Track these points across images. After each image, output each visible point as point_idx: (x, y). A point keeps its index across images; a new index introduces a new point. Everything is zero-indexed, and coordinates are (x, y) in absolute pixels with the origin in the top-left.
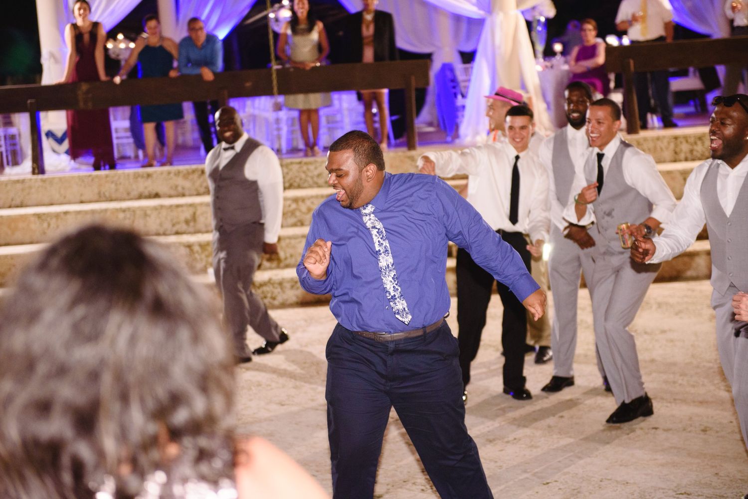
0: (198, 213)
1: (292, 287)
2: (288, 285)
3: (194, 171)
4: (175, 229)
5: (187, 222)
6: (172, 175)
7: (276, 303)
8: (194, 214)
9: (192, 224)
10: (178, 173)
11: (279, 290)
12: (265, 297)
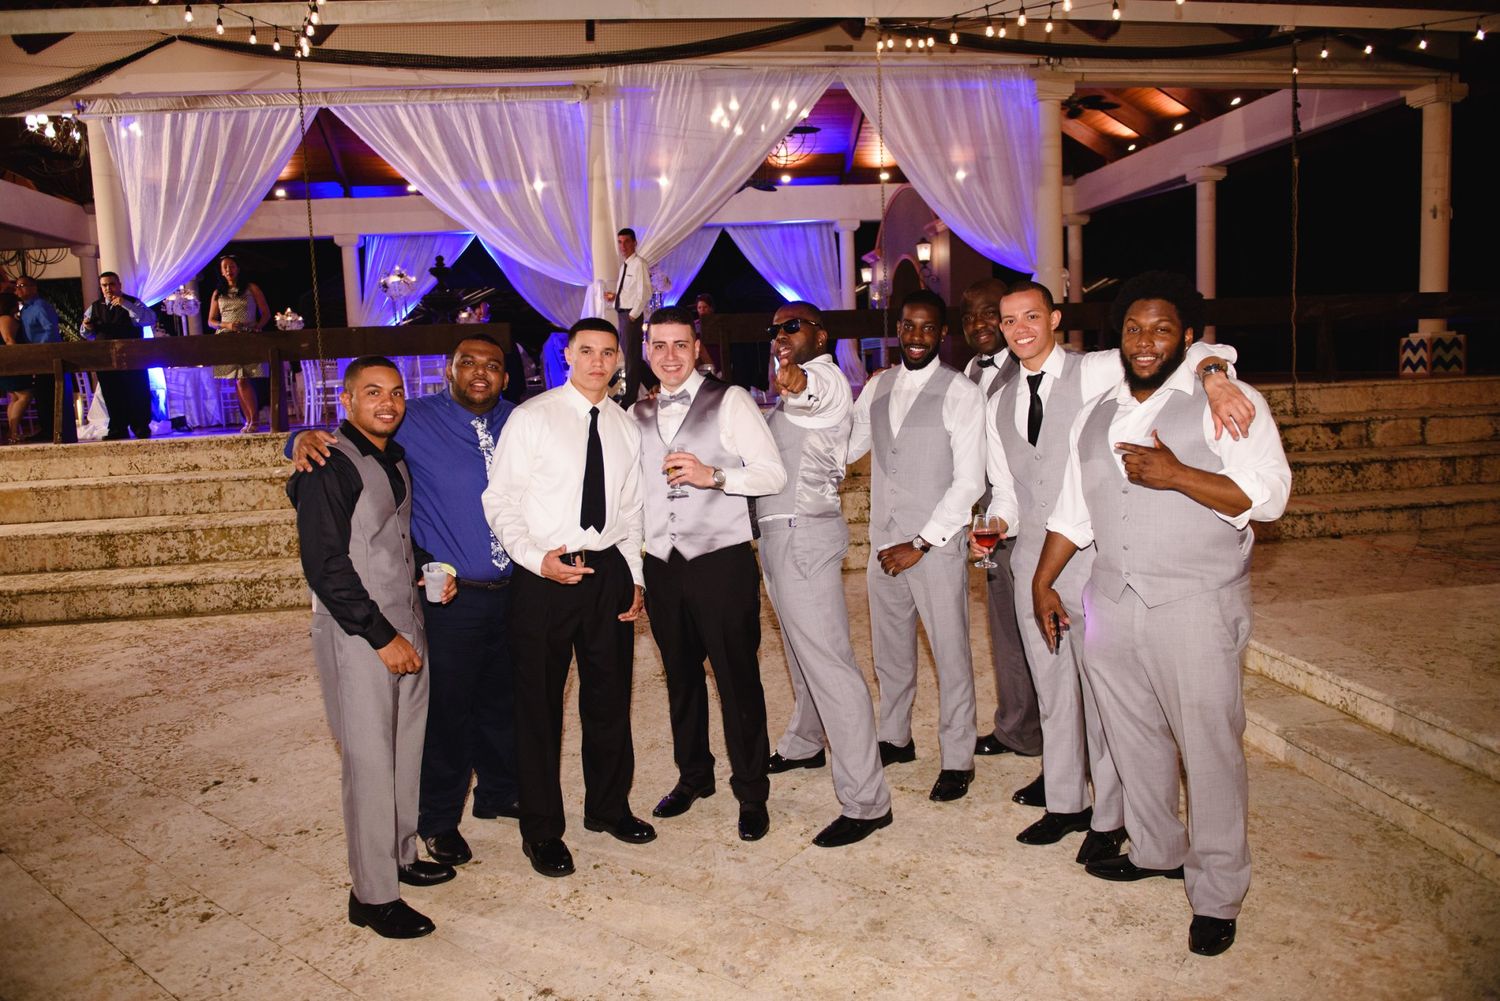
0: (224, 490)
1: (292, 585)
2: (287, 584)
3: (238, 441)
4: (197, 508)
5: (211, 500)
6: (213, 445)
7: (273, 604)
8: (219, 490)
9: (217, 502)
10: (220, 443)
11: (276, 589)
12: (260, 598)
